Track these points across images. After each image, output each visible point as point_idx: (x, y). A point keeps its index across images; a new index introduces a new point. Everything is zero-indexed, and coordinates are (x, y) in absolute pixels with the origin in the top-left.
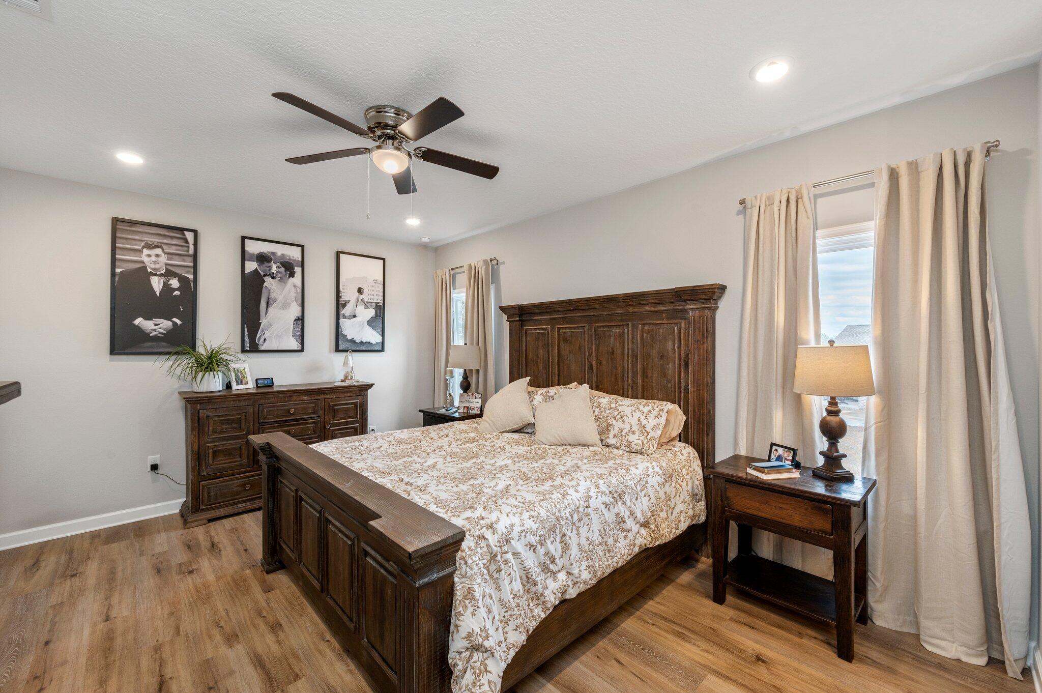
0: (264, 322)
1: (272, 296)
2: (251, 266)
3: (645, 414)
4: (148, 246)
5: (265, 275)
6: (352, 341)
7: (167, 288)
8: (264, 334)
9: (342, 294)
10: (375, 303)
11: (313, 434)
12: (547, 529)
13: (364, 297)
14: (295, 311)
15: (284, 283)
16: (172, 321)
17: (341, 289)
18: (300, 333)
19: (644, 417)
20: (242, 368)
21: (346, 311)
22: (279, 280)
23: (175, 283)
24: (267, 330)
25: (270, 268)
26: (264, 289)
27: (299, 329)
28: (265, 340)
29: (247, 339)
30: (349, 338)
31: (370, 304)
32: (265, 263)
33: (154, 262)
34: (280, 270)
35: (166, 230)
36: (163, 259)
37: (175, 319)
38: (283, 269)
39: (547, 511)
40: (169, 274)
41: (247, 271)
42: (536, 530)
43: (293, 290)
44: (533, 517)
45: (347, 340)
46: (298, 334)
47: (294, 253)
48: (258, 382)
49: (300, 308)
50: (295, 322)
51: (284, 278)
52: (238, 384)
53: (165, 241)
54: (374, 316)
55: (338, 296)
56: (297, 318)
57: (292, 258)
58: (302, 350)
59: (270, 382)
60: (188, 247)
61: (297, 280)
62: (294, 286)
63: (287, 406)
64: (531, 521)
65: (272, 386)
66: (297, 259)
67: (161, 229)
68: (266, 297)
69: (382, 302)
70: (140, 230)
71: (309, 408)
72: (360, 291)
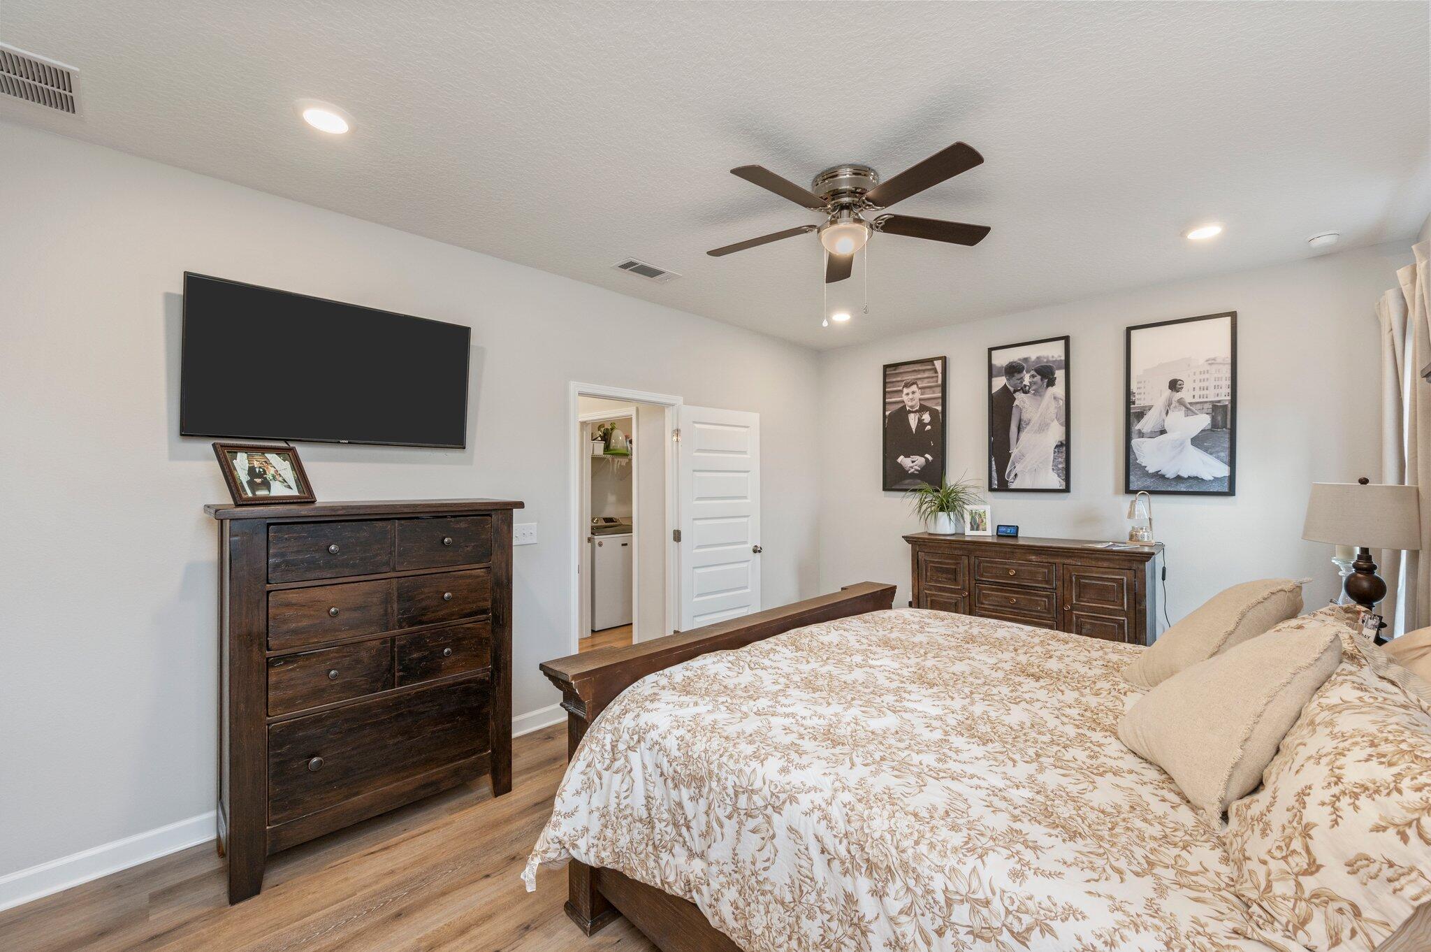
0: (1015, 451)
1: (1025, 417)
2: (1000, 382)
3: (1341, 787)
4: (907, 385)
5: (1015, 391)
6: (1159, 476)
7: (921, 424)
8: (1015, 467)
9: (1137, 396)
10: (1210, 402)
11: (1043, 613)
12: (688, 772)
13: (1186, 394)
14: (1056, 433)
15: (1040, 396)
16: (925, 458)
17: (1134, 387)
18: (1064, 465)
19: (1326, 796)
20: (982, 511)
21: (1145, 425)
22: (1034, 394)
23: (926, 417)
24: (1018, 462)
25: (1022, 379)
26: (1014, 409)
27: (1062, 459)
28: (1016, 475)
29: (994, 474)
30: (1151, 470)
31: (1199, 406)
32: (1016, 374)
33: (911, 399)
34: (1035, 379)
35: (919, 365)
36: (918, 395)
37: (927, 456)
38: (1039, 377)
39: (706, 751)
40: (923, 409)
41: (994, 390)
42: (673, 757)
43: (1053, 404)
44: (682, 741)
45: (1147, 474)
46: (1060, 466)
47: (1054, 352)
48: (999, 530)
49: (1063, 429)
50: (1056, 450)
51: (1040, 390)
52: (972, 529)
53: (919, 376)
54: (1210, 427)
55: (1129, 401)
56: (1060, 443)
57: (1051, 359)
58: (1067, 490)
59: (1013, 530)
60: (937, 377)
61: (1059, 389)
62: (1055, 398)
63: (1009, 565)
64: (677, 742)
65: (1015, 536)
66: (1059, 359)
67: (916, 365)
68: (1018, 419)
69: (1229, 398)
70: (902, 371)
71: (1038, 573)
72: (1174, 385)
